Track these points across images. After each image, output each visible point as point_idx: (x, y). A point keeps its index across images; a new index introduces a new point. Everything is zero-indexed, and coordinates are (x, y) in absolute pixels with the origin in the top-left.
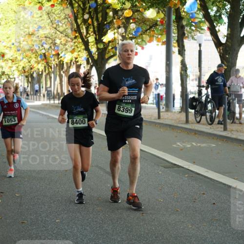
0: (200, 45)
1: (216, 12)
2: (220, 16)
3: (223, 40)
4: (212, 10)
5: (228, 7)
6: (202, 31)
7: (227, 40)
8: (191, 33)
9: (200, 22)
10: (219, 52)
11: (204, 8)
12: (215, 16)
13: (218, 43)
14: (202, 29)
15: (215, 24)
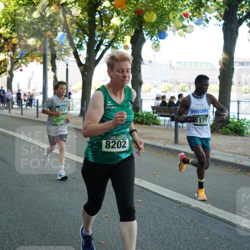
0: (67, 65)
1: (79, 42)
2: (81, 44)
3: (83, 62)
4: (76, 40)
5: (87, 38)
6: (69, 55)
7: (86, 62)
8: (61, 56)
9: (68, 48)
10: (81, 70)
11: (70, 38)
12: (78, 44)
13: (80, 64)
14: (70, 54)
15: (78, 50)
